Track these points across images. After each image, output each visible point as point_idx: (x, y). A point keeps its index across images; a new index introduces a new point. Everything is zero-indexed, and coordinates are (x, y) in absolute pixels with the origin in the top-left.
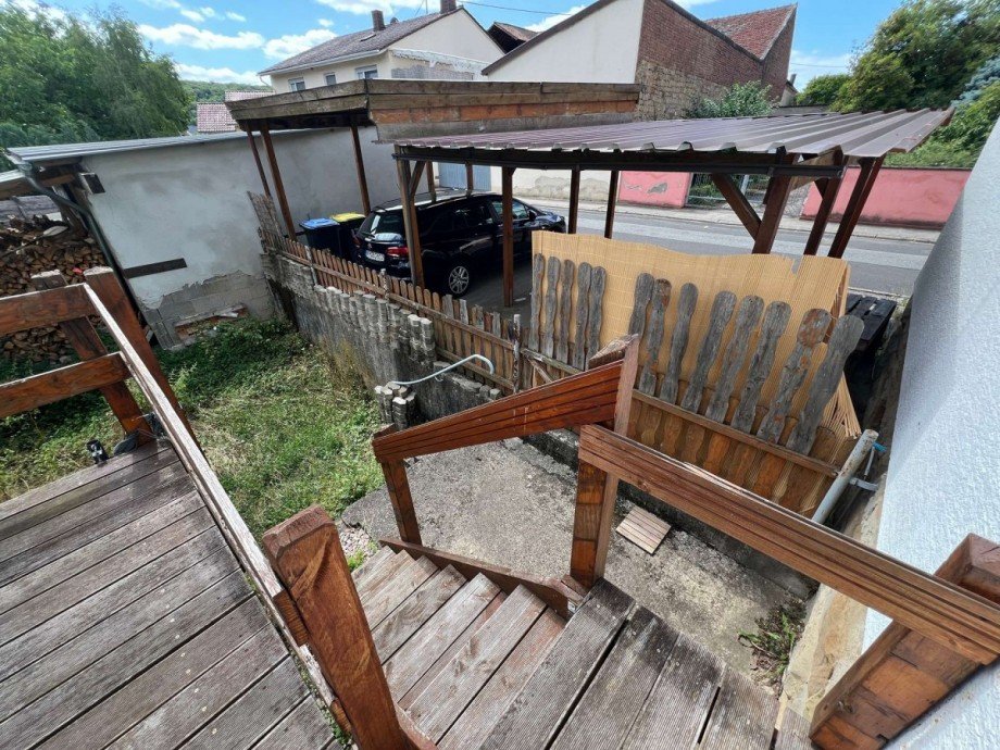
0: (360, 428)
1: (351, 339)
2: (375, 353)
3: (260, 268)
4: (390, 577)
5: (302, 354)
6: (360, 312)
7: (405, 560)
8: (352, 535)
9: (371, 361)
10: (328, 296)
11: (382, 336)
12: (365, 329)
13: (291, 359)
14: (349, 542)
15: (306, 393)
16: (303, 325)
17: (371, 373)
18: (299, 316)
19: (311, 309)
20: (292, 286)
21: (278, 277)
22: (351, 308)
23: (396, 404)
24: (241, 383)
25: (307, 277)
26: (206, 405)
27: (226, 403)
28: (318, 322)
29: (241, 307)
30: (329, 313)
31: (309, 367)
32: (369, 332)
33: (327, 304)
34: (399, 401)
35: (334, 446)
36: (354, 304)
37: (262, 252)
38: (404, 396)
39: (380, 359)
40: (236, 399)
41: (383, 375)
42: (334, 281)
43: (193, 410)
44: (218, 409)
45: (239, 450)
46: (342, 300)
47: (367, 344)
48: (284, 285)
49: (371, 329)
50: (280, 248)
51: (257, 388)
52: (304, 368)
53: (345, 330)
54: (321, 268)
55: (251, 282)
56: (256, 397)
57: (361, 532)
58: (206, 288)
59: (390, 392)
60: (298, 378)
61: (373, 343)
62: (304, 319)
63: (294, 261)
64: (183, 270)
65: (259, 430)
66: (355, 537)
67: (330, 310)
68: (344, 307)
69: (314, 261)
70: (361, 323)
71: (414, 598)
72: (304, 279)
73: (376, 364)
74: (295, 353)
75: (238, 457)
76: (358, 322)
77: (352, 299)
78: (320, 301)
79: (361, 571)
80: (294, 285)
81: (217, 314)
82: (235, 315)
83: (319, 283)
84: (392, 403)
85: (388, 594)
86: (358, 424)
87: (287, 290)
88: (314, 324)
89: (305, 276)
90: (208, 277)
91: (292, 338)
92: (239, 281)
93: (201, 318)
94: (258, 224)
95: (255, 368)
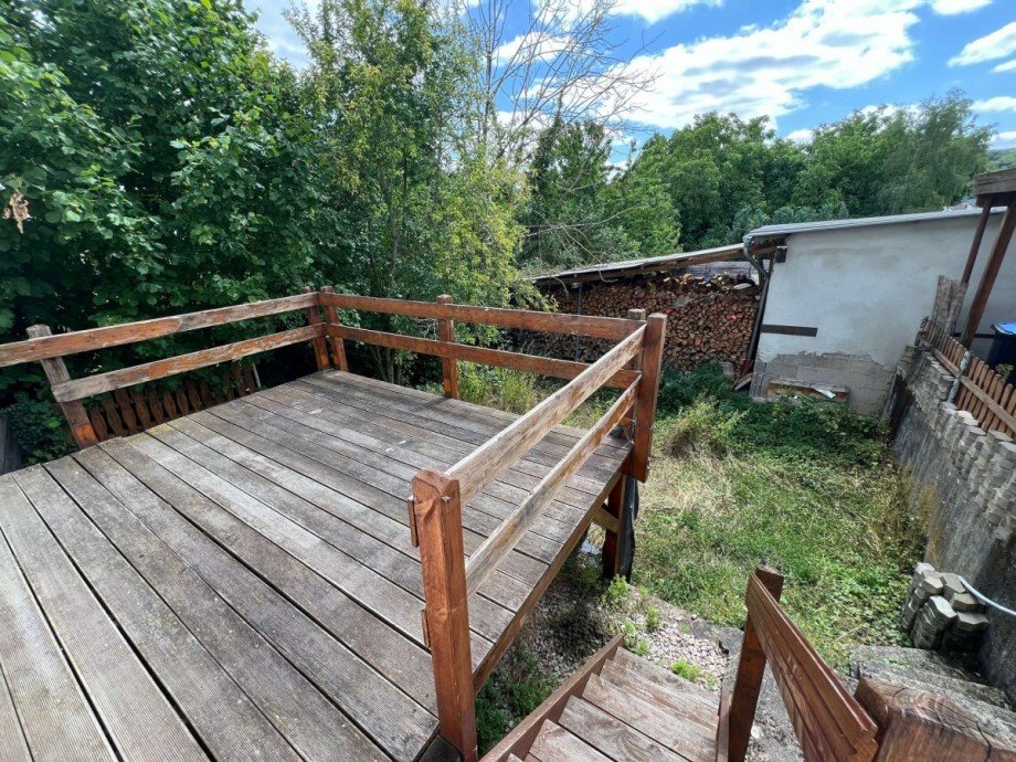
0: (859, 589)
1: (945, 490)
2: (964, 525)
3: (896, 359)
4: (680, 714)
5: (869, 467)
6: (981, 461)
7: (708, 725)
8: (713, 652)
9: (953, 530)
10: (952, 421)
11: (991, 509)
12: (972, 486)
13: (851, 465)
14: (704, 654)
15: (833, 507)
16: (901, 440)
17: (942, 544)
18: (903, 428)
19: (921, 427)
20: (917, 391)
21: (909, 376)
22: (972, 450)
23: (933, 605)
24: (780, 456)
25: (942, 389)
26: (737, 455)
27: (753, 464)
28: (919, 445)
29: (843, 390)
30: (938, 442)
31: (865, 486)
32: (976, 493)
33: (943, 429)
34: (944, 607)
35: (805, 575)
36: (979, 447)
37: (912, 343)
38: (958, 607)
39: (966, 538)
40: (765, 465)
41: (956, 559)
42: (976, 407)
43: (724, 451)
44: (742, 464)
45: (724, 505)
46: (967, 434)
47: (962, 506)
48: (909, 387)
49: (982, 491)
50: (936, 344)
51: (789, 470)
52: (857, 482)
53: (943, 472)
54: (968, 384)
55: (874, 371)
56: (782, 476)
57: (723, 661)
58: (821, 361)
59: (938, 585)
60: (842, 488)
61: (971, 511)
62: (906, 433)
63: (942, 365)
64: (810, 338)
65: (756, 503)
66: (713, 657)
67: (942, 438)
68: (962, 443)
69: (966, 373)
70: (972, 475)
71: (649, 742)
72: (936, 388)
73: (957, 539)
74: (863, 463)
75: (718, 509)
76: (968, 472)
77: (982, 439)
78: (938, 422)
79: (676, 681)
80: (920, 392)
81: (813, 387)
82: (831, 395)
83: (955, 401)
84: (927, 599)
85: (650, 714)
86: (861, 582)
87: (910, 392)
88: (913, 445)
89: (940, 387)
90: (829, 351)
91: (874, 447)
92: (860, 365)
93: (797, 384)
94: (929, 313)
95: (805, 451)
